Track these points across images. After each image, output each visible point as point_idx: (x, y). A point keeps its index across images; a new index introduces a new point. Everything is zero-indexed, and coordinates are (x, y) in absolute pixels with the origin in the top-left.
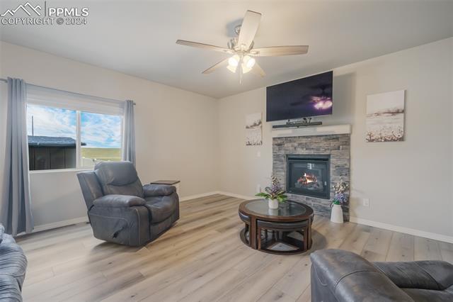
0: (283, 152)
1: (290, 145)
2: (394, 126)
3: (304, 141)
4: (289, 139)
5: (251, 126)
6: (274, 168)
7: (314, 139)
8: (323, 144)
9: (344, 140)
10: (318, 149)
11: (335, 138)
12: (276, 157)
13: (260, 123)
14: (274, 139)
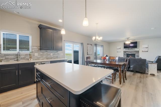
0: (126, 53)
4: (127, 51)
5: (118, 49)
7: (132, 51)
8: (134, 52)
11: (137, 51)
12: (124, 54)
13: (120, 48)
14: (124, 51)
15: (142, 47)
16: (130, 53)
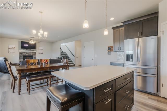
0: (22, 55)
1: (24, 53)
2: (42, 52)
3: (28, 53)
4: (24, 52)
5: (11, 48)
6: (19, 58)
7: (30, 53)
8: (32, 54)
9: (35, 53)
10: (31, 55)
11: (34, 53)
12: (20, 56)
13: (14, 48)
14: (19, 52)
15: (39, 49)
16: (28, 55)
